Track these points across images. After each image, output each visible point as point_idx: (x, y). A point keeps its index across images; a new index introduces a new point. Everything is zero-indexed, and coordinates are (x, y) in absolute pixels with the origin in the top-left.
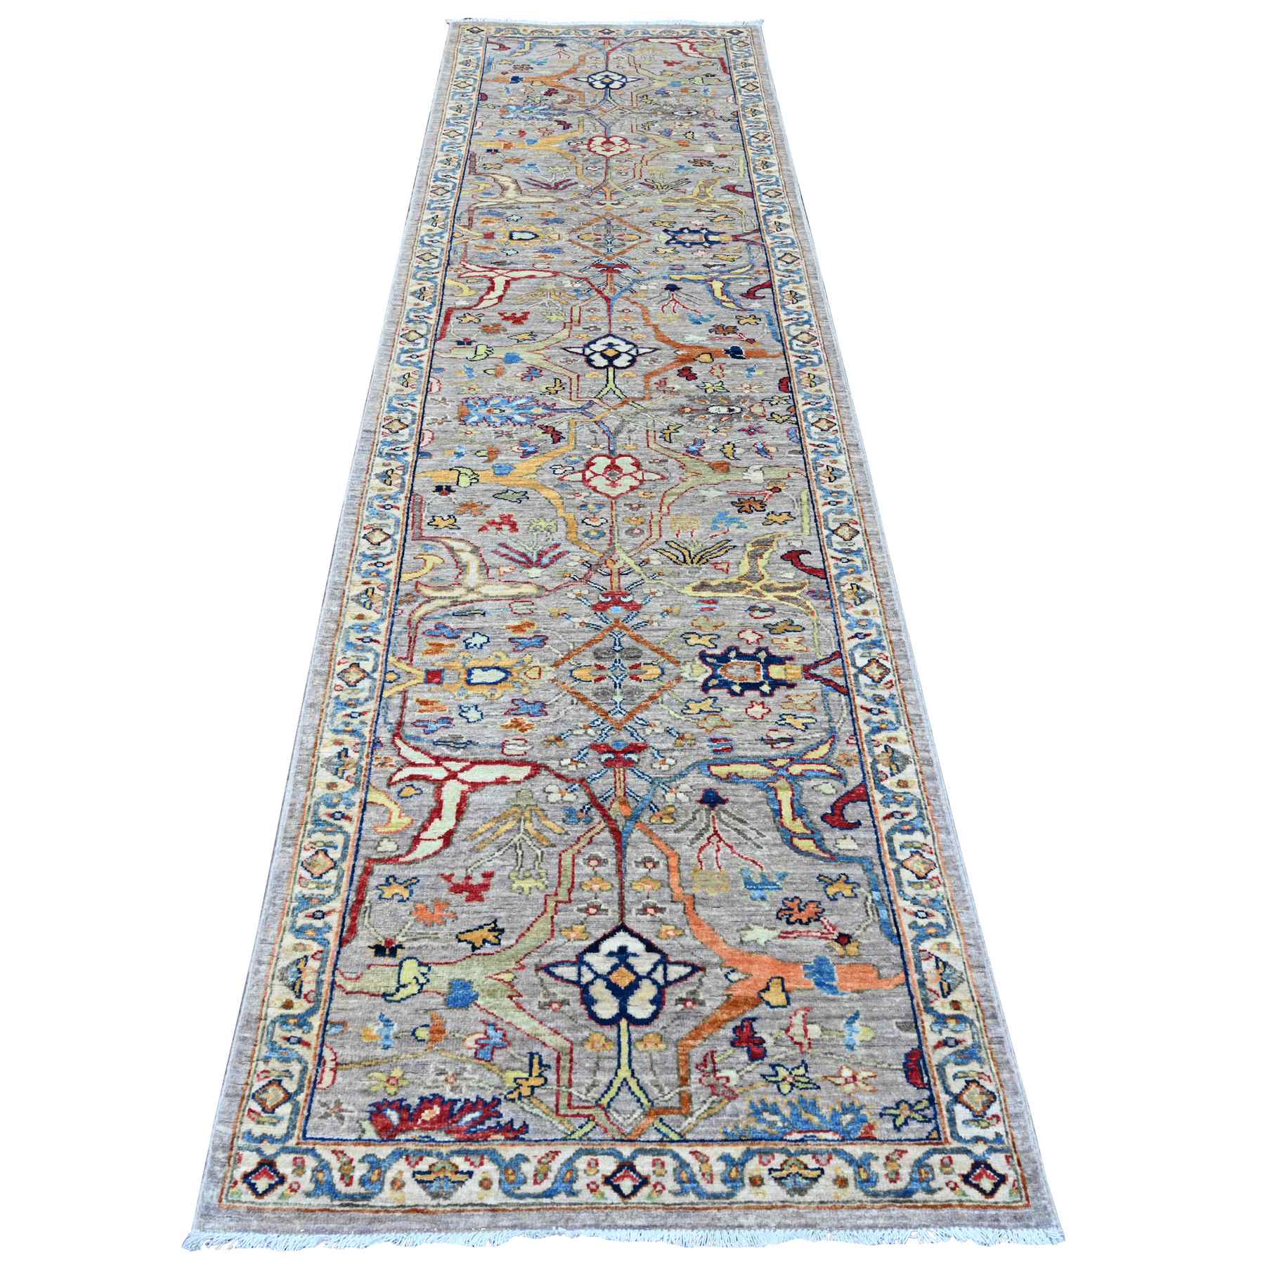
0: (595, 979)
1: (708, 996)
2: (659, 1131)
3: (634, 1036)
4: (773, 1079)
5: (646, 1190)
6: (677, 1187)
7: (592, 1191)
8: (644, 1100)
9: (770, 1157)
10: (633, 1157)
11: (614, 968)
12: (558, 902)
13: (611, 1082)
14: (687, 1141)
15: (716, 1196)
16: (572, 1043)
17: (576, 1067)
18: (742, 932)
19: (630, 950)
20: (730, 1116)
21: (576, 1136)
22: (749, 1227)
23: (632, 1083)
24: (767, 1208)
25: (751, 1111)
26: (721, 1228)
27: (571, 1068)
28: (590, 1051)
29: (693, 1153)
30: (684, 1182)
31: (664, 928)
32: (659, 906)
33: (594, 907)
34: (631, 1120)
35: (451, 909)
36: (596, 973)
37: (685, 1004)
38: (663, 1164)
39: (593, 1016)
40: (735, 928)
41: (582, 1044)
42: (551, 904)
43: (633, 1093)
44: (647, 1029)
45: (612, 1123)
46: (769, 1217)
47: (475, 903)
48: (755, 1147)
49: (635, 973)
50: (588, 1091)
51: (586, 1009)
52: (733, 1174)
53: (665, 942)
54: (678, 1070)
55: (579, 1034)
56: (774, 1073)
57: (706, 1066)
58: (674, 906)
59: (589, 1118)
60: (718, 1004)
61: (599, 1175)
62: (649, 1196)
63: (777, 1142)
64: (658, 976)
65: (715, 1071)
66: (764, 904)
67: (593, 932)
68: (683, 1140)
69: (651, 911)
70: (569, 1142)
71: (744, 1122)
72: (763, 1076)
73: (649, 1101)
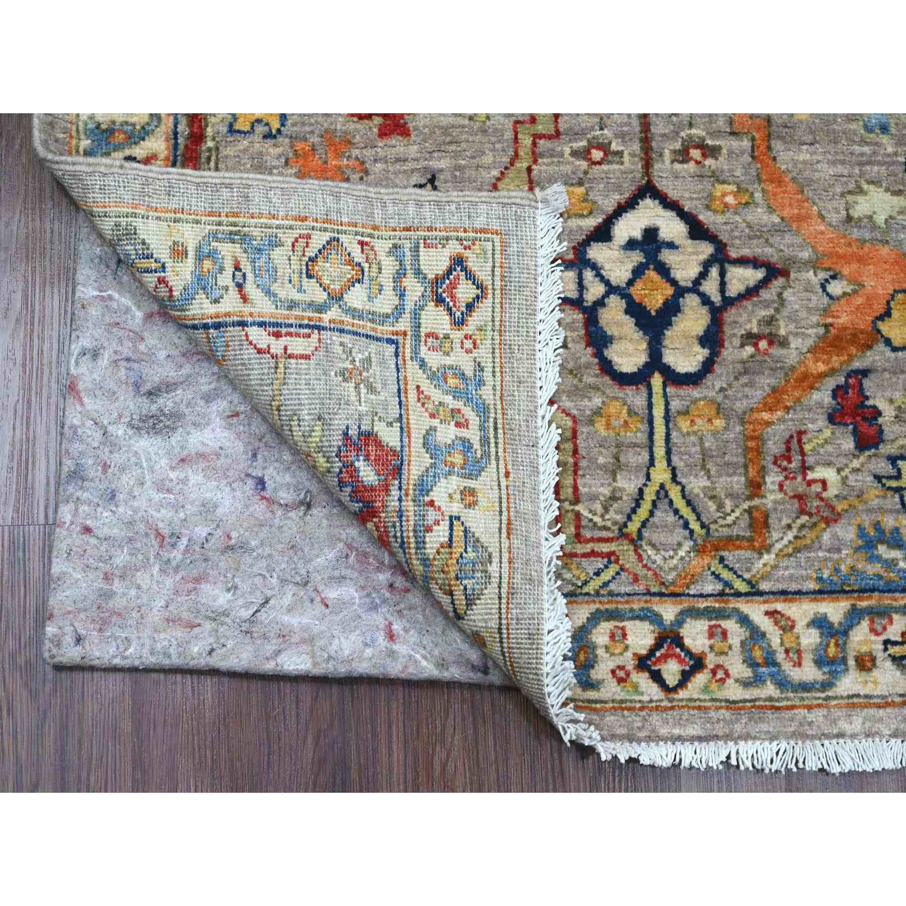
0: (607, 295)
1: (792, 327)
2: (717, 577)
3: (675, 405)
4: (894, 484)
5: (700, 679)
6: (747, 673)
7: (620, 681)
8: (695, 526)
9: (885, 621)
10: (679, 621)
11: (638, 272)
12: (536, 137)
13: (641, 491)
14: (761, 594)
15: (805, 687)
16: (574, 419)
17: (583, 463)
18: (849, 198)
19: (665, 234)
20: (829, 551)
21: (590, 588)
22: (853, 736)
23: (674, 493)
24: (879, 706)
25: (860, 542)
26: (812, 738)
27: (576, 464)
28: (603, 432)
29: (769, 614)
30: (758, 665)
31: (719, 189)
32: (709, 142)
33: (599, 147)
34: (675, 561)
35: (356, 152)
36: (607, 283)
37: (756, 345)
38: (724, 634)
39: (607, 367)
40: (838, 190)
41: (591, 422)
42: (526, 141)
43: (676, 512)
44: (696, 393)
45: (645, 566)
46: (881, 720)
47: (394, 140)
48: (864, 604)
49: (674, 282)
50: (606, 509)
51: (595, 355)
52: (832, 651)
53: (720, 219)
54: (746, 467)
55: (586, 402)
56: (893, 472)
57: (790, 462)
58: (734, 143)
59: (610, 557)
60: (810, 342)
61: (629, 654)
62: (706, 689)
63: (897, 595)
64: (710, 287)
65: (805, 468)
66: (885, 139)
67: (599, 200)
68: (755, 592)
69: (695, 154)
70: (580, 599)
71: (849, 561)
72: (878, 478)
73: (703, 526)
